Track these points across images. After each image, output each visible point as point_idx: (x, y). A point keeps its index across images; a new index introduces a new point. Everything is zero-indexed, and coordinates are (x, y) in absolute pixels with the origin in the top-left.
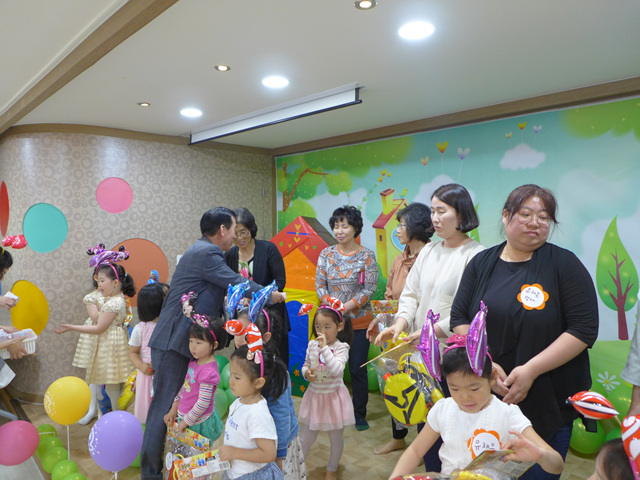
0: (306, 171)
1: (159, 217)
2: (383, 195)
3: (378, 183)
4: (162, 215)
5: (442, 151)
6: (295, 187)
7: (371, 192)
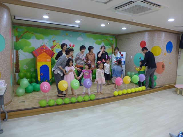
0: (27, 32)
2: (53, 41)
3: (52, 39)
5: (67, 35)
6: (22, 35)
7: (50, 40)
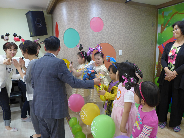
1: (113, 34)
4: (114, 33)
